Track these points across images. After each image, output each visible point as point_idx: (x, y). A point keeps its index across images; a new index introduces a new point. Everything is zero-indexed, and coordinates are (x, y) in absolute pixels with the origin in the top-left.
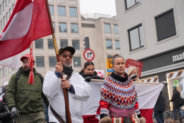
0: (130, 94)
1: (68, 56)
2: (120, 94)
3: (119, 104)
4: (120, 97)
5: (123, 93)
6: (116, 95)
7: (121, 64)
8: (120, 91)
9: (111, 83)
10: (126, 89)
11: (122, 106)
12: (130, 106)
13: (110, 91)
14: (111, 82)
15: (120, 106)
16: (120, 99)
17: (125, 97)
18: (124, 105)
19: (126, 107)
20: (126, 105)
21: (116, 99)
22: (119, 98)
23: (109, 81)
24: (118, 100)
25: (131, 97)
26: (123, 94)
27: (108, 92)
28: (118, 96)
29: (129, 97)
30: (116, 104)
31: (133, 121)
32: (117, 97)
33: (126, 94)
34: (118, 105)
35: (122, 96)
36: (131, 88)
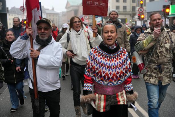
0: (117, 69)
1: (43, 29)
3: (102, 80)
4: (104, 72)
5: (108, 68)
7: (110, 33)
8: (105, 66)
9: (96, 55)
10: (113, 63)
11: (106, 83)
12: (115, 83)
13: (94, 64)
14: (97, 53)
15: (103, 82)
16: (103, 75)
17: (111, 73)
18: (108, 82)
19: (111, 84)
20: (111, 82)
21: (99, 74)
22: (102, 73)
23: (95, 52)
24: (101, 76)
25: (118, 73)
26: (107, 70)
27: (91, 64)
28: (102, 71)
29: (116, 73)
30: (99, 79)
31: (118, 100)
32: (100, 72)
33: (112, 69)
34: (101, 82)
35: (106, 72)
36: (121, 61)
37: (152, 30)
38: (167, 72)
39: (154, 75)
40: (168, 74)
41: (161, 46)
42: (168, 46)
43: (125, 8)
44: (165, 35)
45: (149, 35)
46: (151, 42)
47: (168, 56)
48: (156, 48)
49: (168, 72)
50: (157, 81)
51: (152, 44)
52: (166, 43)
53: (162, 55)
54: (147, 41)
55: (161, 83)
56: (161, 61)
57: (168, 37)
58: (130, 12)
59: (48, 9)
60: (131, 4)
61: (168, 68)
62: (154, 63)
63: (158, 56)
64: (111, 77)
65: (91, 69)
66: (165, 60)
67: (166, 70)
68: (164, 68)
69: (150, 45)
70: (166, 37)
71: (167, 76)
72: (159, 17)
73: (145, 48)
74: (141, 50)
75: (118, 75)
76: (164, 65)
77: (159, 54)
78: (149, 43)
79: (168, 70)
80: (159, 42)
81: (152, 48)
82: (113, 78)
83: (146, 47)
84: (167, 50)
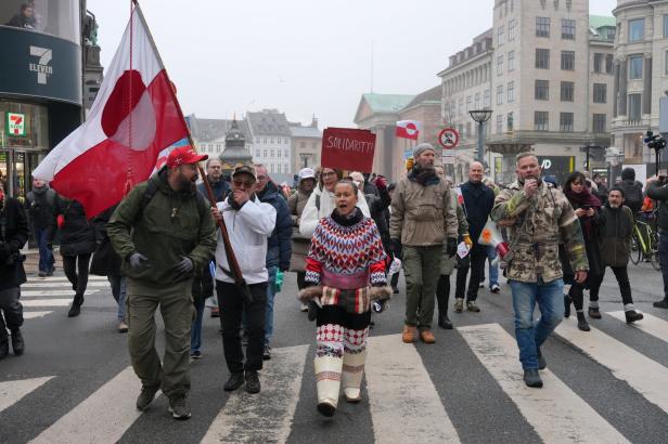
0: (355, 249)
2: (345, 252)
4: (335, 254)
6: (328, 249)
8: (336, 245)
9: (325, 228)
10: (349, 241)
12: (352, 271)
13: (322, 242)
17: (345, 255)
18: (340, 269)
20: (345, 268)
21: (329, 257)
22: (333, 256)
24: (331, 259)
25: (356, 255)
26: (340, 250)
27: (318, 243)
29: (353, 255)
32: (330, 253)
33: (347, 250)
35: (338, 254)
36: (362, 238)
37: (522, 184)
38: (550, 259)
39: (527, 265)
40: (552, 262)
41: (538, 212)
42: (550, 210)
43: (567, 119)
44: (544, 192)
45: (516, 192)
46: (520, 203)
47: (551, 229)
48: (530, 215)
49: (552, 259)
50: (534, 276)
51: (523, 206)
52: (546, 206)
53: (539, 227)
54: (514, 201)
55: (542, 279)
56: (538, 237)
57: (550, 197)
58: (584, 133)
59: (297, 125)
60: (588, 107)
61: (551, 251)
62: (526, 241)
63: (533, 229)
64: (345, 261)
65: (318, 249)
66: (546, 236)
67: (547, 254)
68: (545, 250)
69: (519, 209)
70: (546, 195)
71: (550, 266)
72: (531, 162)
73: (511, 215)
74: (504, 217)
75: (357, 259)
76: (544, 245)
77: (535, 225)
78: (517, 206)
79: (550, 255)
80: (534, 203)
81: (523, 214)
82: (348, 263)
83: (514, 212)
84: (548, 217)
